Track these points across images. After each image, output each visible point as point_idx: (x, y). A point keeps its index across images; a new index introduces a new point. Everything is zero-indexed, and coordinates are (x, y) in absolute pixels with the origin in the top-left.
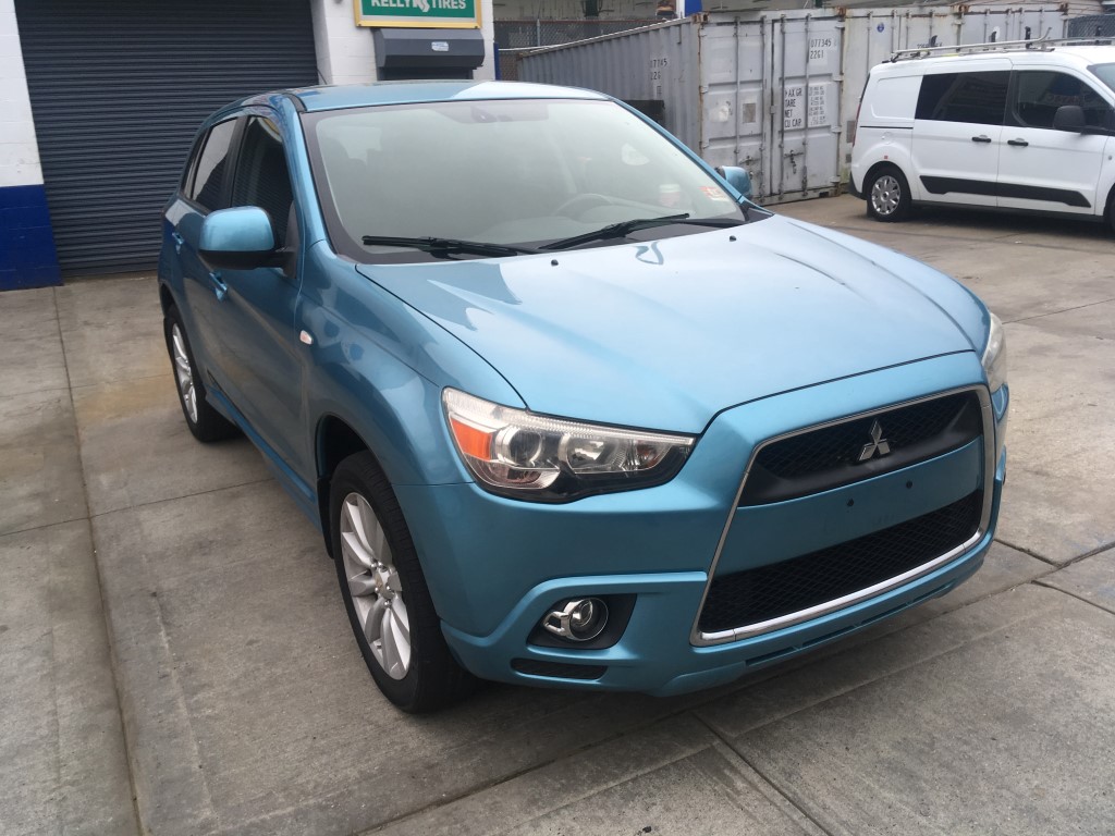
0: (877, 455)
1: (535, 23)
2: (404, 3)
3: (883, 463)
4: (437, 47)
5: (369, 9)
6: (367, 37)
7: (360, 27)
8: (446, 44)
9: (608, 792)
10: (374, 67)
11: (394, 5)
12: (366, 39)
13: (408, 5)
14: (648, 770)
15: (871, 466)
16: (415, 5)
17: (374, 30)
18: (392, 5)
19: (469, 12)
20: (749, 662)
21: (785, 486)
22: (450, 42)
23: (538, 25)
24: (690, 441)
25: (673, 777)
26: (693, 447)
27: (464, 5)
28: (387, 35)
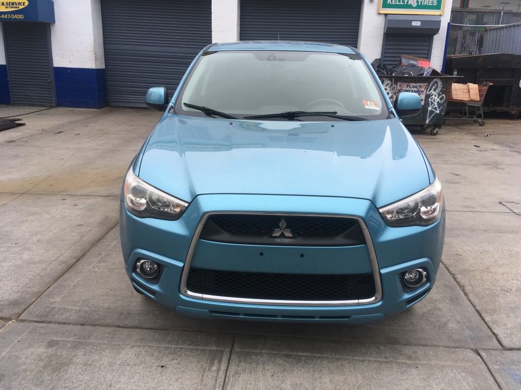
0: (282, 236)
1: (500, 13)
2: (403, 1)
3: (286, 241)
4: (414, 24)
5: (385, 5)
6: (382, 18)
7: (379, 14)
8: (420, 23)
9: (167, 348)
10: (382, 33)
11: (399, 3)
12: (382, 19)
13: (406, 4)
14: (194, 348)
15: (278, 240)
16: (409, 4)
17: (386, 15)
18: (397, 3)
19: (438, 7)
20: (211, 311)
21: (226, 236)
22: (422, 22)
23: (502, 14)
24: (186, 205)
25: (195, 354)
26: (187, 208)
27: (436, 3)
28: (389, 17)
